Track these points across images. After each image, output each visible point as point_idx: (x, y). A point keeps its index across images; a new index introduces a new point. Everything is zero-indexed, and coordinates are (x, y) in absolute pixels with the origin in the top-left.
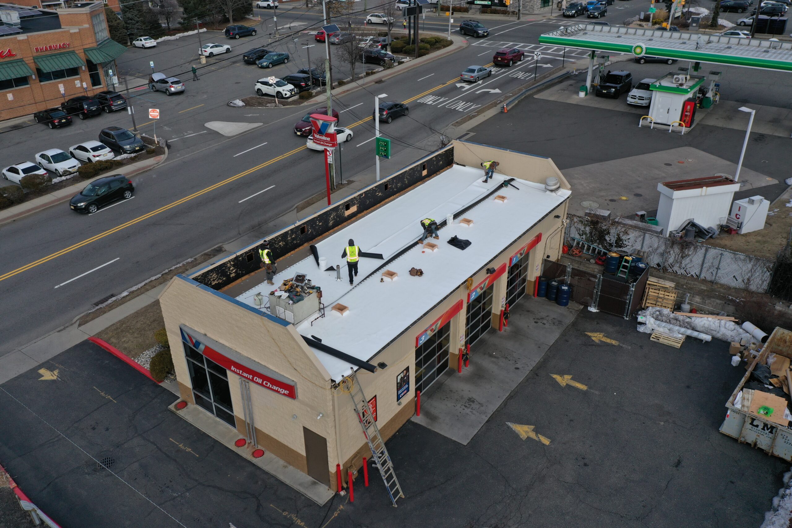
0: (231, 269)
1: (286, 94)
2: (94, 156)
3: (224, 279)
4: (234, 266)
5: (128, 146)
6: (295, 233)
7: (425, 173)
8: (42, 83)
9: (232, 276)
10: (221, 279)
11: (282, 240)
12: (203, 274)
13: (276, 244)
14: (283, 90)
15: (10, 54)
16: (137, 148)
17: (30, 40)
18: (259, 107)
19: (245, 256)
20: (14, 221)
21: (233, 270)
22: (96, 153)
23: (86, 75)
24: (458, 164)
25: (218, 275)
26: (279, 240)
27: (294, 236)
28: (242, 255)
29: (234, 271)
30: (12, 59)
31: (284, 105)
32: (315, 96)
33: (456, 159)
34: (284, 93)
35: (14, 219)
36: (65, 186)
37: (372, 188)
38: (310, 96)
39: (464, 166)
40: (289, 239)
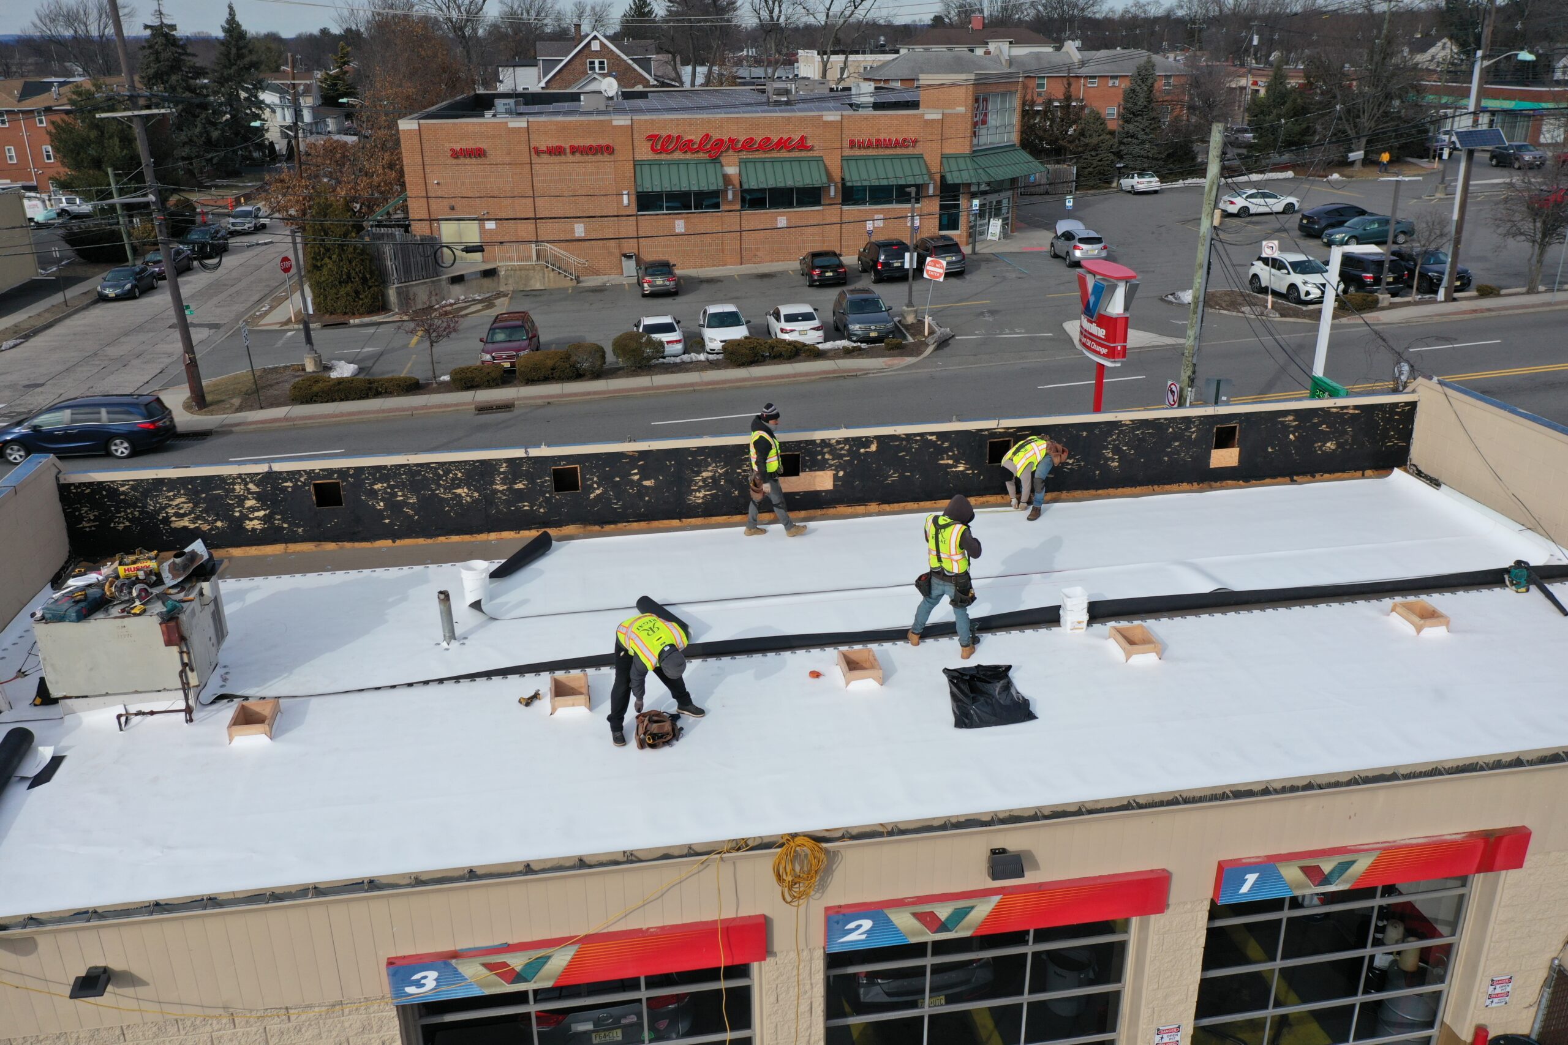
0: (249, 503)
1: (1308, 293)
2: (782, 330)
3: (219, 524)
4: (259, 497)
5: (857, 327)
6: (531, 478)
7: (1225, 457)
8: (845, 208)
9: (249, 525)
10: (206, 521)
11: (467, 482)
12: (140, 482)
13: (439, 486)
14: (1305, 283)
15: (802, 145)
16: (873, 334)
17: (845, 122)
18: (1222, 312)
19: (305, 484)
20: (549, 403)
21: (253, 509)
22: (789, 326)
23: (933, 206)
24: (1419, 474)
25: (196, 505)
26: (455, 478)
27: (520, 486)
28: (292, 475)
29: (261, 513)
30: (803, 154)
31: (1282, 315)
32: (1383, 309)
33: (1417, 451)
34: (1303, 289)
35: (550, 400)
36: (687, 370)
37: (922, 435)
38: (1372, 305)
39: (1435, 483)
40: (500, 488)
